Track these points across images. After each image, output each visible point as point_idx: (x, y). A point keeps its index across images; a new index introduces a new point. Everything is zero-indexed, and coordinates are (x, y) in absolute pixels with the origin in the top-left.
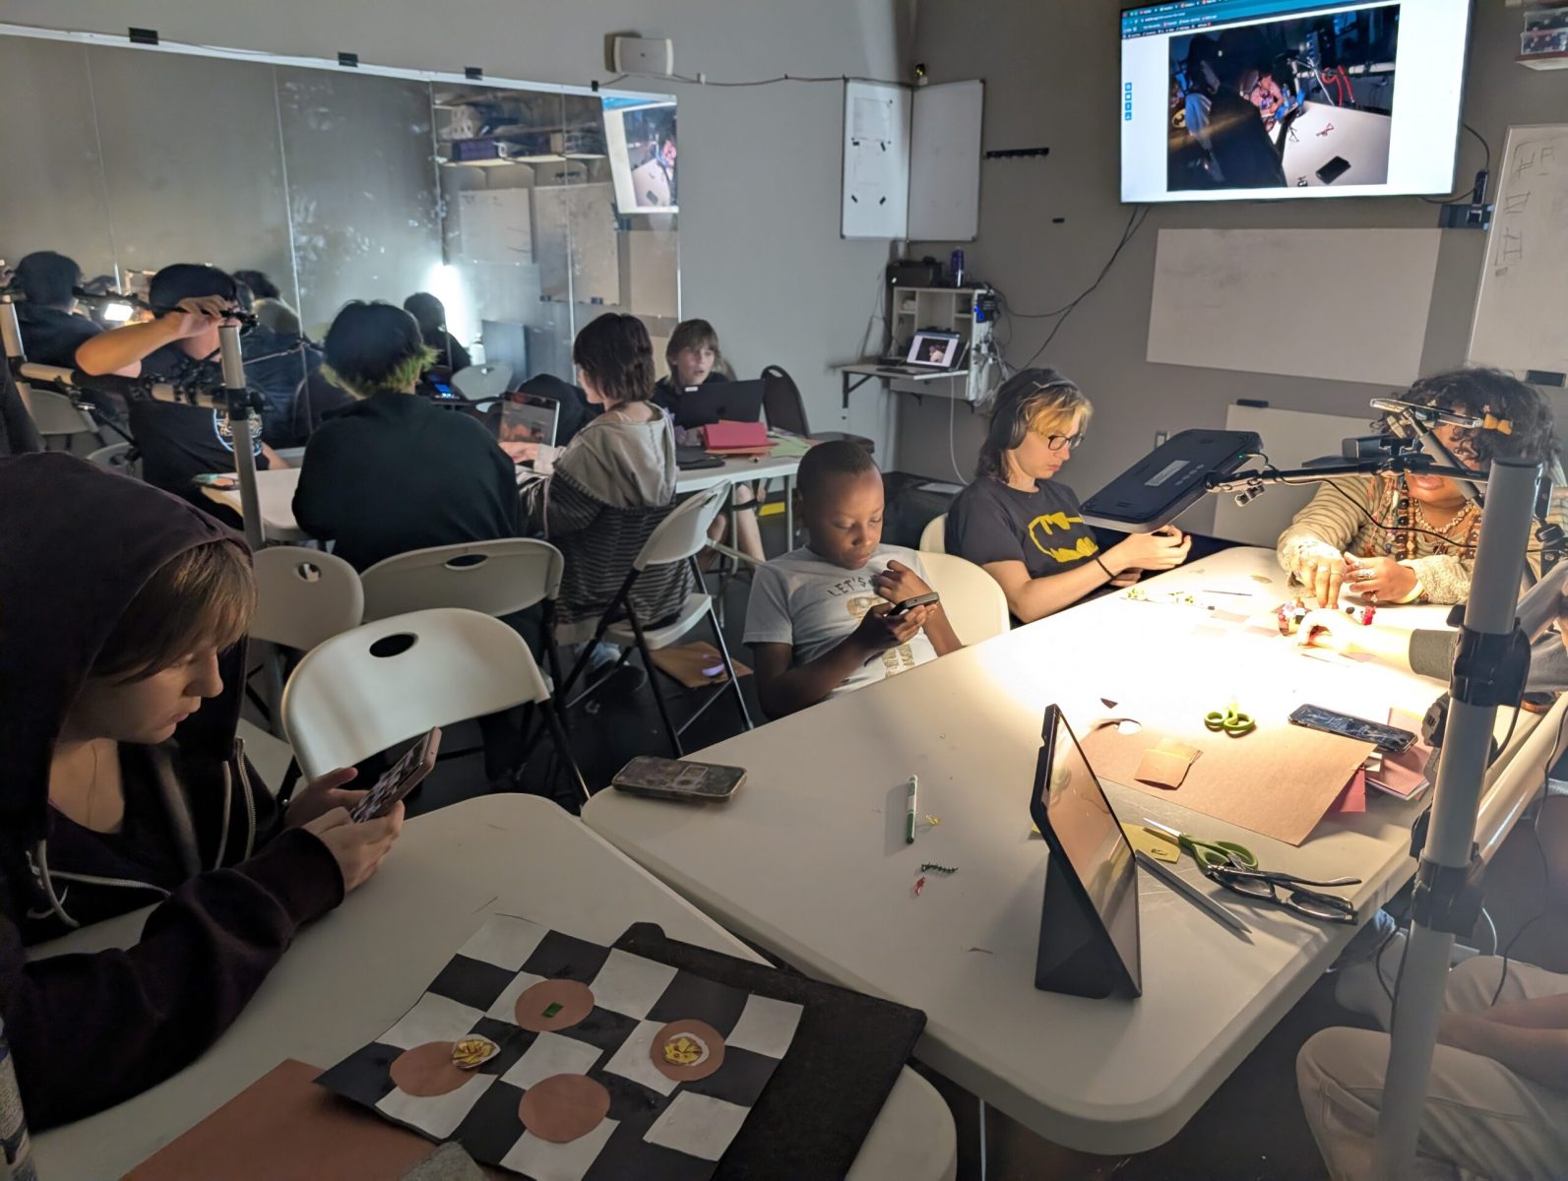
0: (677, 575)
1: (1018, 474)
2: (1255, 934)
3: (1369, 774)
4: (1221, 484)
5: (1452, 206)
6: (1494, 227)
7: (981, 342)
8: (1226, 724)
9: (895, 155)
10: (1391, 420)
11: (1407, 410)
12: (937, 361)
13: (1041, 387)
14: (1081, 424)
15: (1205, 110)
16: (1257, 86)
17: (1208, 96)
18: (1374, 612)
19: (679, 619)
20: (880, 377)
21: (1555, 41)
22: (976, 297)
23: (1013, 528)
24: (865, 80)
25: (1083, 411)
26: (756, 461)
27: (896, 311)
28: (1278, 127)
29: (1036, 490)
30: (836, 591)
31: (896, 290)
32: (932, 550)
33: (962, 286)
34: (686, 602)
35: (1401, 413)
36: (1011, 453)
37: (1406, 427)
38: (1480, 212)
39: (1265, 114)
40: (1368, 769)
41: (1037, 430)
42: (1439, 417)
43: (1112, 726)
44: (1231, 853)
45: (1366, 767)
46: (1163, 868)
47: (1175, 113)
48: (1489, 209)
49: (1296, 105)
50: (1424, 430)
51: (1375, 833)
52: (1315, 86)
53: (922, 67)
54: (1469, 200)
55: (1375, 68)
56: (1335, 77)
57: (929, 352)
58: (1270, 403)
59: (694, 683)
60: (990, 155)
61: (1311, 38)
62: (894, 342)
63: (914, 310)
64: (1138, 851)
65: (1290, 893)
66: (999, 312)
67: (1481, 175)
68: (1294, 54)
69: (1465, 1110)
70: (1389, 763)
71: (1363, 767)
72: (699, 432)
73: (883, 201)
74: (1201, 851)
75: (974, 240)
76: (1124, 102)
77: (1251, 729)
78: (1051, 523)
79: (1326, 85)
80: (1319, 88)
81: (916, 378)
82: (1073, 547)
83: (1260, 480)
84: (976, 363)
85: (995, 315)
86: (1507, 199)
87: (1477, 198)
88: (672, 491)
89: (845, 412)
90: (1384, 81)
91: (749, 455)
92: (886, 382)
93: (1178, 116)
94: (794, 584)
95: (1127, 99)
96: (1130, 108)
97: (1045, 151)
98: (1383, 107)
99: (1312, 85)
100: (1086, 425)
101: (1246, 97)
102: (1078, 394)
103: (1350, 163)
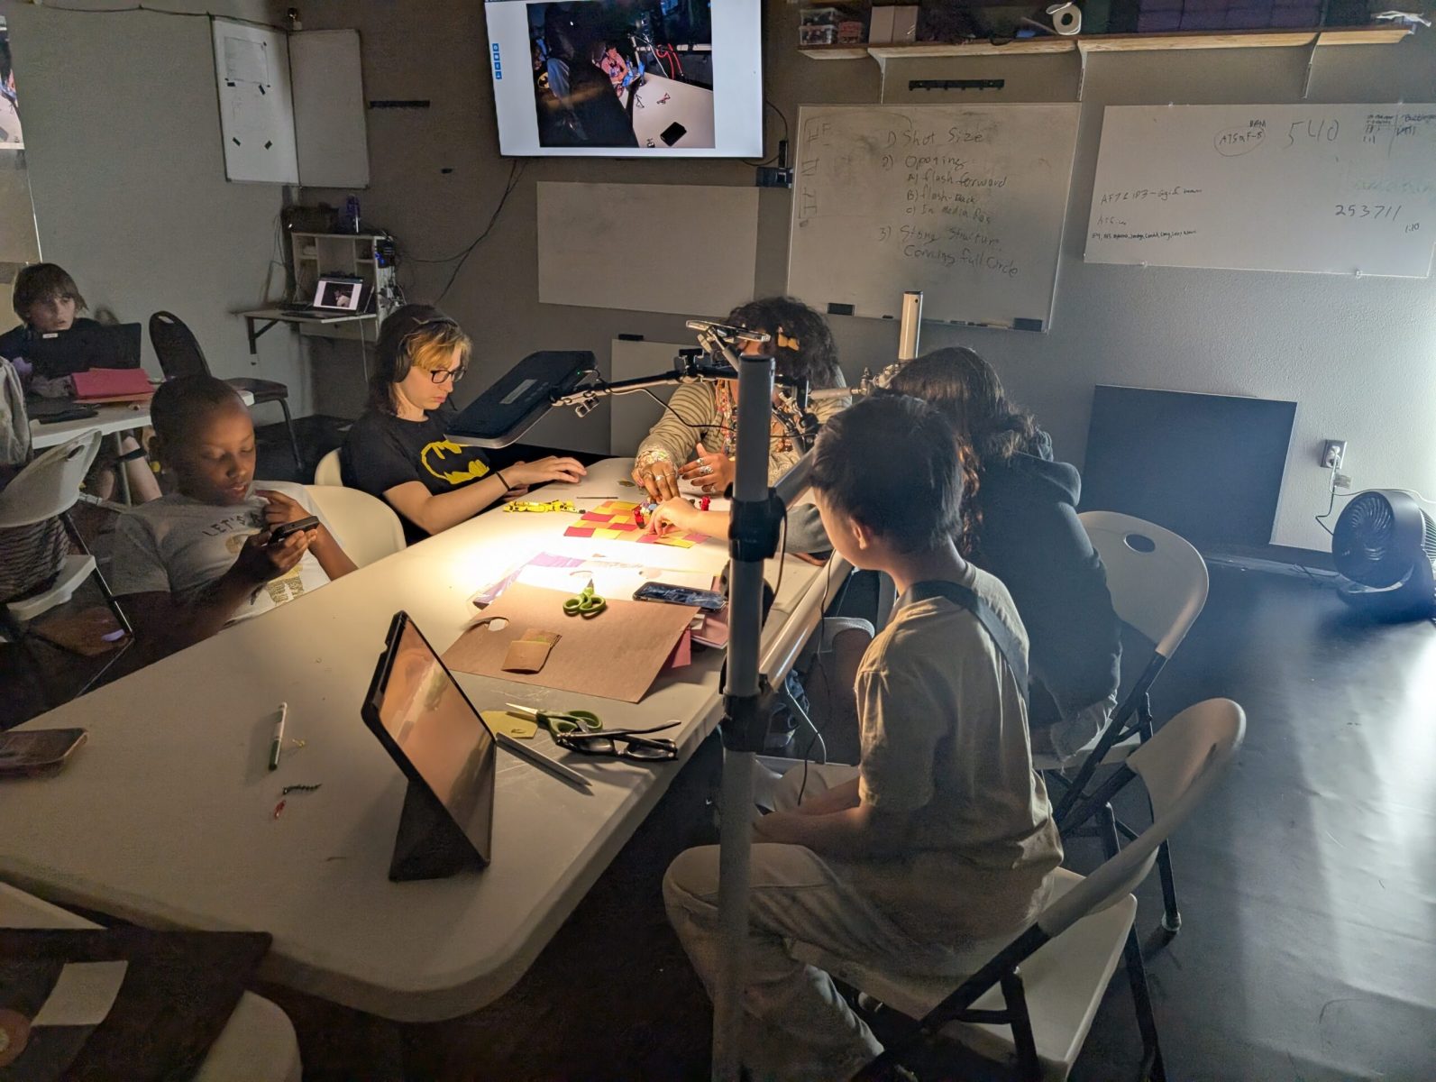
0: (46, 536)
1: (406, 405)
2: (595, 786)
3: (693, 633)
4: (563, 398)
5: (765, 168)
6: (795, 185)
7: (385, 286)
8: (581, 608)
9: (276, 96)
10: (700, 337)
11: (710, 328)
12: (343, 305)
13: (421, 323)
14: (462, 359)
15: (564, 74)
16: (605, 56)
17: (565, 61)
18: (709, 502)
19: (56, 584)
20: (286, 321)
21: (823, 36)
22: (375, 244)
23: (405, 454)
24: (234, 19)
25: (462, 347)
26: (136, 409)
27: (297, 256)
28: (626, 93)
29: (426, 419)
30: (213, 531)
31: (294, 235)
32: (328, 484)
33: (360, 233)
34: (61, 566)
35: (707, 331)
36: (398, 385)
37: (712, 343)
38: (785, 174)
39: (615, 82)
40: (693, 628)
41: (419, 365)
42: (738, 334)
43: (483, 626)
44: (581, 720)
45: (692, 627)
46: (519, 744)
47: (540, 75)
48: (791, 171)
49: (638, 75)
50: (725, 344)
51: (698, 680)
52: (652, 59)
53: (293, 11)
54: (775, 164)
55: (697, 48)
56: (667, 53)
57: (334, 297)
58: (645, 337)
59: (92, 652)
60: (373, 104)
61: (644, 17)
62: (298, 286)
63: (315, 255)
64: (499, 735)
65: (626, 744)
66: (400, 256)
67: (783, 144)
68: (632, 30)
69: (783, 890)
70: (710, 621)
71: (690, 626)
72: (66, 381)
73: (268, 145)
74: (554, 723)
75: (367, 187)
76: (493, 62)
77: (603, 609)
78: (443, 449)
79: (661, 60)
80: (655, 62)
81: (323, 321)
82: (466, 470)
83: (593, 392)
84: (383, 307)
85: (397, 260)
86: (803, 164)
87: (782, 162)
88: (27, 445)
89: (253, 358)
90: (704, 59)
91: (127, 404)
92: (295, 327)
93: (542, 78)
94: (162, 530)
95: (495, 59)
96: (499, 69)
97: (426, 104)
98: (704, 81)
99: (649, 59)
100: (467, 358)
101: (598, 65)
102: (458, 329)
103: (686, 129)
